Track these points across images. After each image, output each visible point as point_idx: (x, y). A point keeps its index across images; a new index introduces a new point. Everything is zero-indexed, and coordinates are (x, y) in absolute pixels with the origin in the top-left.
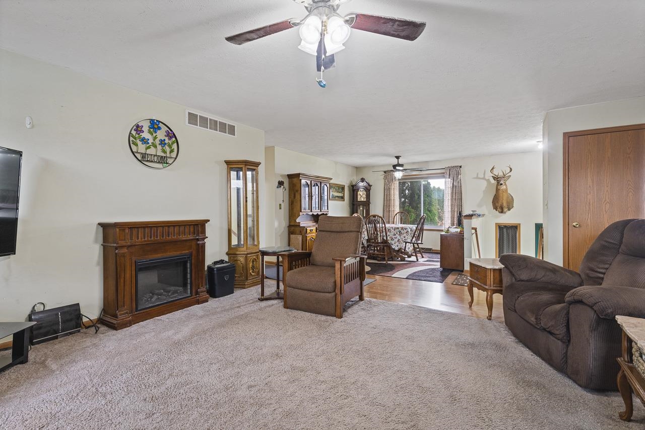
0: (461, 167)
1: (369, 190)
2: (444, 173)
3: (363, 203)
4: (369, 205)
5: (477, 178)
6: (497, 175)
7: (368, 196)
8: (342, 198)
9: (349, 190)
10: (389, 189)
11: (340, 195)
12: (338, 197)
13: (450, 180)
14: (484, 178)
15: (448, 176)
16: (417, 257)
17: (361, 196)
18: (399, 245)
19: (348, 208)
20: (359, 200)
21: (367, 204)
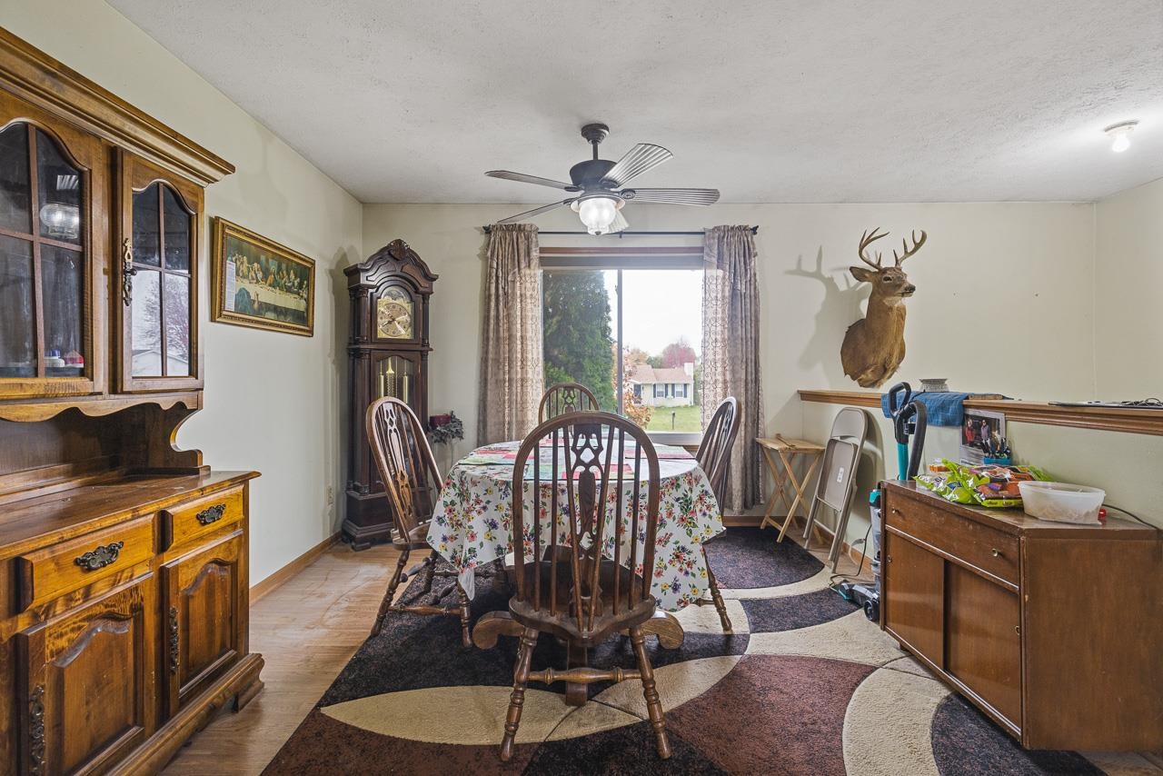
0: (754, 230)
1: (426, 296)
2: (702, 250)
3: (395, 348)
4: (424, 355)
5: (799, 271)
6: (874, 261)
7: (420, 321)
8: (301, 321)
9: (336, 291)
10: (506, 294)
11: (291, 302)
12: (277, 310)
13: (720, 273)
14: (817, 275)
15: (714, 260)
16: (721, 610)
17: (393, 315)
18: (682, 579)
19: (331, 369)
20: (381, 335)
21: (416, 351)
